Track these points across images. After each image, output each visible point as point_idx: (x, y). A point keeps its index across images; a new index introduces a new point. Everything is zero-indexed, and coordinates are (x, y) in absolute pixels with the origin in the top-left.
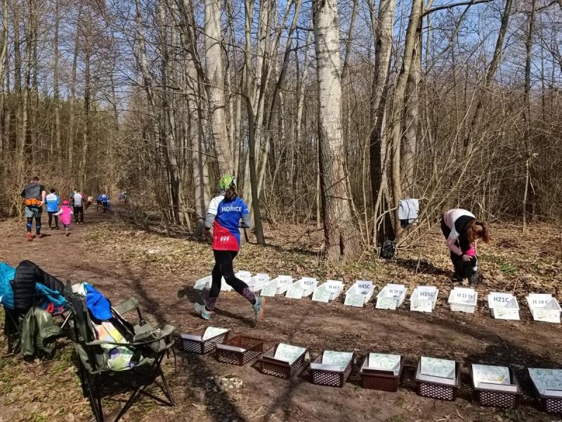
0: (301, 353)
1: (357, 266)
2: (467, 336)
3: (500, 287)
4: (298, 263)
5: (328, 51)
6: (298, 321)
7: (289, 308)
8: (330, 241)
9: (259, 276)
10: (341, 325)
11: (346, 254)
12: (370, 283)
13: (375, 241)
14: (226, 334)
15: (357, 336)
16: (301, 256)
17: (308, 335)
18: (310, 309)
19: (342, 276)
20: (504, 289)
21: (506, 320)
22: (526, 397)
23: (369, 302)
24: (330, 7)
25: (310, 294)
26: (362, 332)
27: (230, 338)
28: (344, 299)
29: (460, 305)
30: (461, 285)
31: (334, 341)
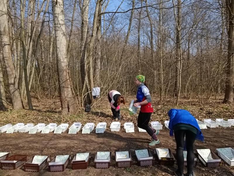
0: (46, 159)
1: (75, 116)
2: (116, 141)
3: (128, 120)
4: (48, 117)
5: (60, 24)
6: (46, 144)
7: (43, 138)
8: (63, 106)
9: (28, 124)
10: (66, 143)
11: (70, 112)
12: (80, 123)
13: (83, 105)
14: (8, 155)
15: (73, 147)
16: (51, 113)
17: (50, 150)
18: (52, 137)
19: (68, 121)
20: (130, 121)
21: (130, 133)
22: (134, 162)
23: (79, 131)
24: (60, 5)
25: (53, 130)
26: (75, 145)
27: (9, 156)
28: (68, 131)
29: (114, 129)
30: (115, 121)
31: (62, 151)
